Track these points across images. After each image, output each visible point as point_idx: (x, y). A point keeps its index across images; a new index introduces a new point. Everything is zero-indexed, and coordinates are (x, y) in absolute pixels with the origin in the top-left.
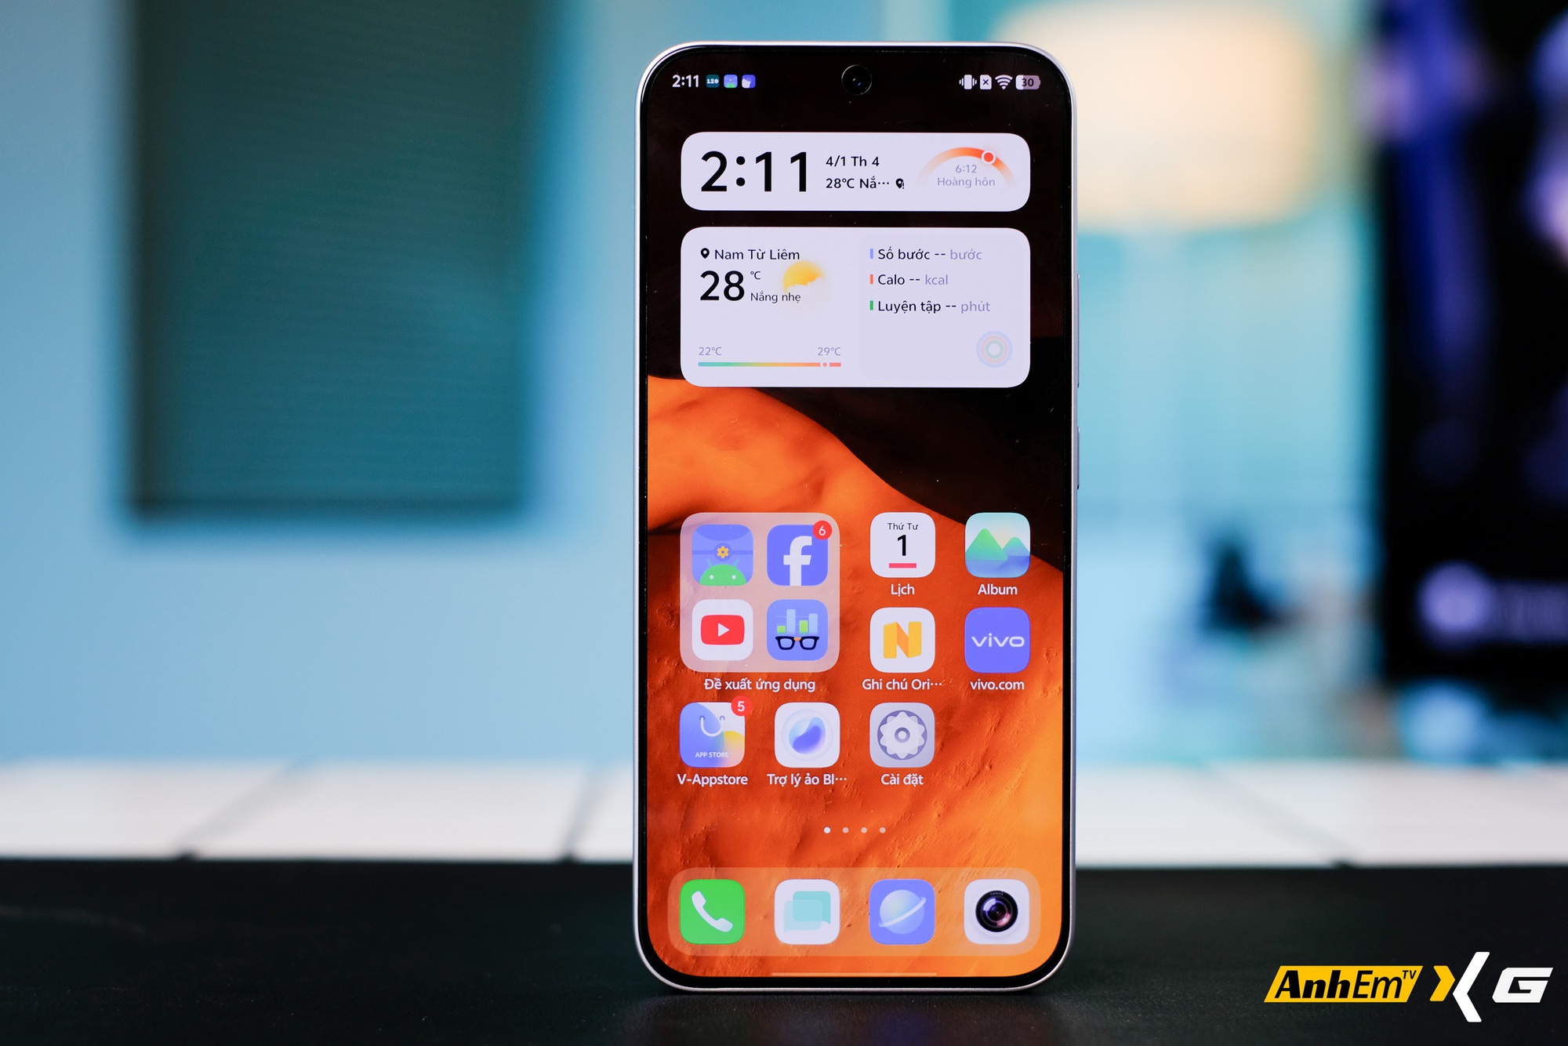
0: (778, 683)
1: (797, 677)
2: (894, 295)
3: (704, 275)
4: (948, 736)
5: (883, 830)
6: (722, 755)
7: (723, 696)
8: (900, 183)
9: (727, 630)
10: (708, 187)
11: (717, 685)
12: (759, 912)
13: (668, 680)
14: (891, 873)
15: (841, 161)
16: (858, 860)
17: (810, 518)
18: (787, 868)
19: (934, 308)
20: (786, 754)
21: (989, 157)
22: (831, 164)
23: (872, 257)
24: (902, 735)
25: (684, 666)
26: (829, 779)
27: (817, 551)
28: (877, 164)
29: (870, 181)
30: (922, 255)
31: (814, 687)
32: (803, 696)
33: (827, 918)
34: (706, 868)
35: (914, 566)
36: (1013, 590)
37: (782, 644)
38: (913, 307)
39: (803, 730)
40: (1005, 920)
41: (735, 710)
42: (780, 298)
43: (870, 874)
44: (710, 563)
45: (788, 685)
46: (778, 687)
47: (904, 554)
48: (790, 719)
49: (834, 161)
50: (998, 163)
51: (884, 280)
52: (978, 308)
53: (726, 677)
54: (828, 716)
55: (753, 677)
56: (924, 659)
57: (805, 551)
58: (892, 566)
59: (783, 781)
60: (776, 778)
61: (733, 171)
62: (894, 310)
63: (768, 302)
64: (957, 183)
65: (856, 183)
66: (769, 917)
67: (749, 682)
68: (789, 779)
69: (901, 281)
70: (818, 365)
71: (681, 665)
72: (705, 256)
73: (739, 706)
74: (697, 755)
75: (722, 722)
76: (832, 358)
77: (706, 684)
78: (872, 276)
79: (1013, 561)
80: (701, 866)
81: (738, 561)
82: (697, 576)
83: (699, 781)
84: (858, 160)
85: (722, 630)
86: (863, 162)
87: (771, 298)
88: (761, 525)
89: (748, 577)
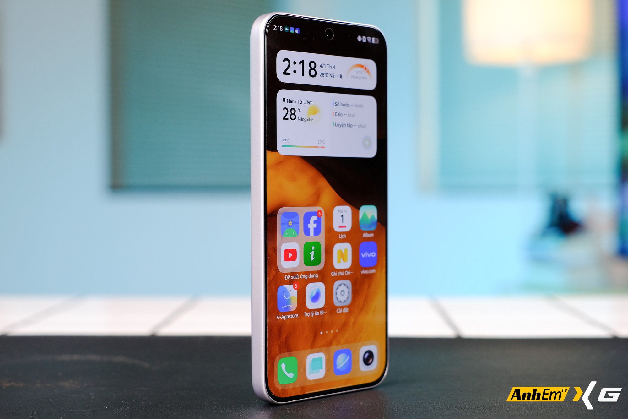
0: (307, 275)
1: (312, 273)
2: (339, 120)
3: (284, 109)
4: (356, 292)
5: (337, 331)
6: (290, 306)
7: (291, 282)
8: (341, 76)
9: (292, 255)
10: (285, 73)
11: (288, 278)
12: (302, 368)
13: (274, 277)
14: (340, 348)
15: (324, 66)
16: (330, 344)
17: (315, 209)
18: (310, 350)
19: (350, 126)
21: (366, 69)
22: (321, 67)
23: (333, 105)
24: (343, 293)
25: (279, 271)
26: (322, 312)
27: (318, 222)
28: (334, 68)
29: (333, 74)
30: (347, 105)
31: (317, 277)
32: (314, 280)
33: (321, 368)
34: (286, 353)
35: (345, 227)
36: (372, 235)
38: (345, 125)
39: (314, 294)
40: (370, 361)
41: (294, 287)
42: (307, 120)
43: (334, 348)
44: (286, 227)
45: (310, 276)
46: (307, 277)
47: (343, 222)
48: (311, 289)
49: (322, 66)
50: (368, 72)
51: (337, 114)
52: (363, 127)
53: (292, 274)
54: (321, 287)
55: (299, 273)
56: (348, 264)
57: (315, 222)
58: (340, 227)
59: (308, 315)
60: (307, 314)
61: (292, 66)
62: (340, 126)
63: (303, 121)
64: (357, 78)
65: (328, 75)
66: (305, 370)
67: (298, 276)
68: (310, 314)
69: (341, 115)
70: (318, 147)
71: (278, 270)
72: (284, 101)
73: (295, 286)
74: (283, 307)
75: (290, 293)
76: (322, 145)
77: (285, 278)
78: (333, 112)
79: (372, 224)
80: (284, 352)
81: (295, 227)
82: (282, 234)
83: (283, 317)
84: (329, 66)
85: (290, 255)
86: (331, 67)
88: (302, 211)
89: (298, 233)
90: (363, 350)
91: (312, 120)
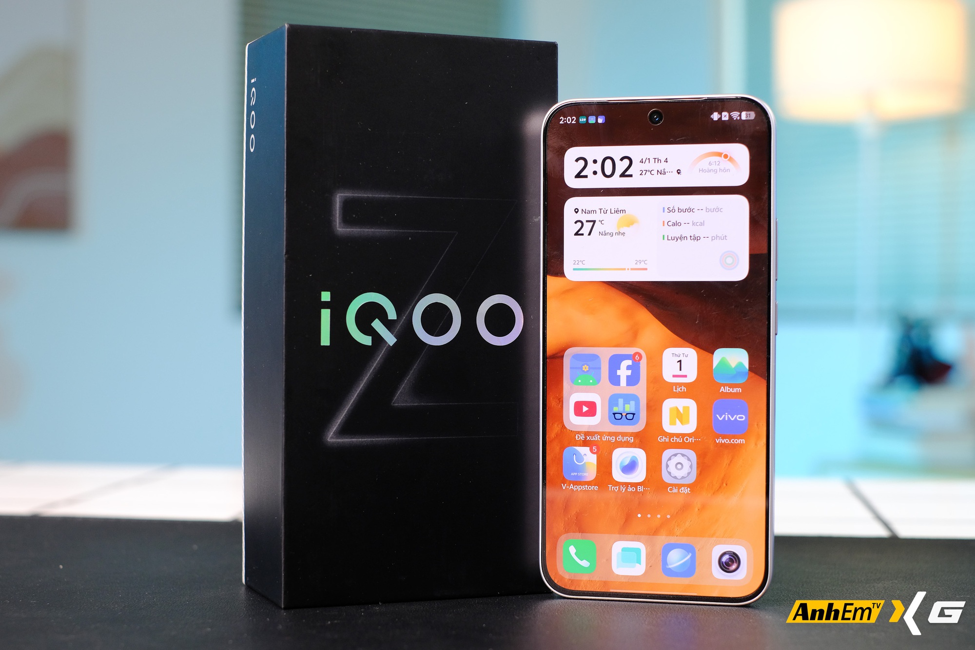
0: (614, 437)
1: (624, 434)
2: (676, 231)
3: (576, 223)
4: (704, 466)
5: (669, 517)
6: (585, 474)
7: (585, 443)
8: (679, 172)
9: (588, 409)
10: (578, 176)
11: (582, 438)
12: (604, 557)
13: (557, 435)
14: (673, 540)
15: (647, 161)
16: (656, 532)
17: (631, 351)
18: (618, 535)
19: (696, 239)
20: (618, 475)
21: (726, 156)
22: (642, 162)
23: (664, 212)
24: (679, 466)
25: (565, 428)
26: (640, 489)
27: (635, 368)
28: (667, 162)
29: (662, 171)
30: (690, 210)
31: (632, 440)
32: (627, 445)
33: (639, 562)
34: (576, 533)
35: (685, 376)
36: (739, 390)
37: (616, 417)
38: (685, 238)
39: (627, 462)
40: (734, 567)
41: (591, 450)
42: (614, 234)
43: (662, 540)
44: (578, 372)
45: (619, 439)
46: (614, 440)
47: (681, 370)
48: (620, 456)
49: (644, 161)
50: (731, 160)
51: (670, 224)
52: (720, 238)
53: (587, 434)
54: (640, 455)
55: (601, 434)
56: (691, 427)
57: (628, 368)
58: (674, 376)
59: (616, 489)
60: (613, 488)
61: (591, 167)
62: (676, 240)
63: (608, 237)
64: (709, 171)
65: (655, 172)
66: (609, 560)
68: (619, 488)
69: (679, 224)
70: (635, 269)
71: (564, 427)
72: (577, 212)
73: (594, 449)
74: (572, 474)
75: (585, 457)
76: (642, 266)
77: (577, 437)
78: (664, 222)
79: (739, 374)
80: (574, 532)
81: (593, 372)
82: (572, 380)
83: (573, 487)
84: (656, 160)
85: (585, 409)
86: (659, 161)
87: (610, 234)
88: (605, 354)
89: (599, 381)
90: (718, 550)
91: (623, 234)
